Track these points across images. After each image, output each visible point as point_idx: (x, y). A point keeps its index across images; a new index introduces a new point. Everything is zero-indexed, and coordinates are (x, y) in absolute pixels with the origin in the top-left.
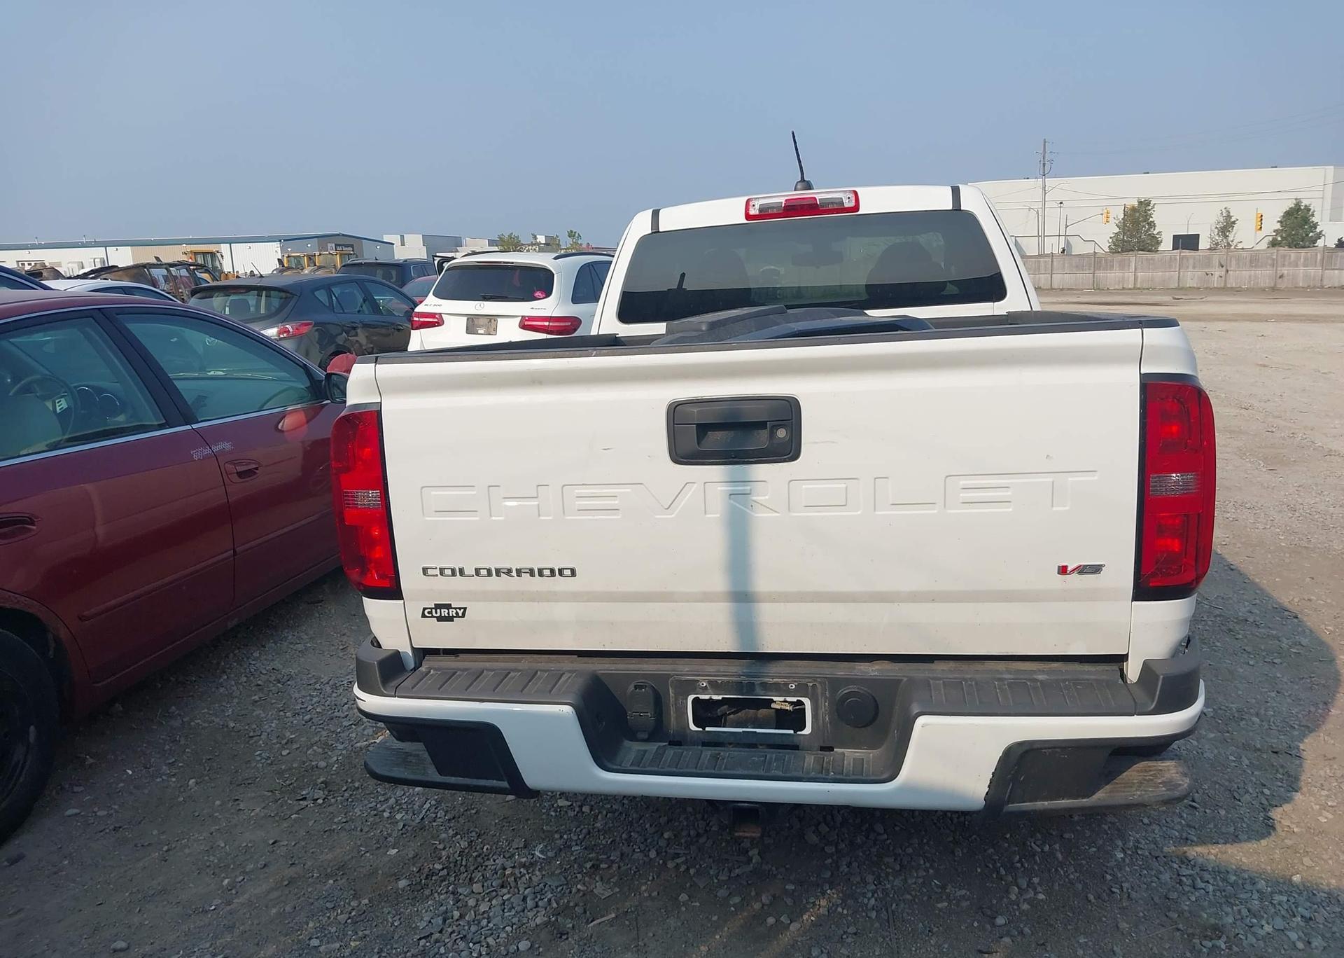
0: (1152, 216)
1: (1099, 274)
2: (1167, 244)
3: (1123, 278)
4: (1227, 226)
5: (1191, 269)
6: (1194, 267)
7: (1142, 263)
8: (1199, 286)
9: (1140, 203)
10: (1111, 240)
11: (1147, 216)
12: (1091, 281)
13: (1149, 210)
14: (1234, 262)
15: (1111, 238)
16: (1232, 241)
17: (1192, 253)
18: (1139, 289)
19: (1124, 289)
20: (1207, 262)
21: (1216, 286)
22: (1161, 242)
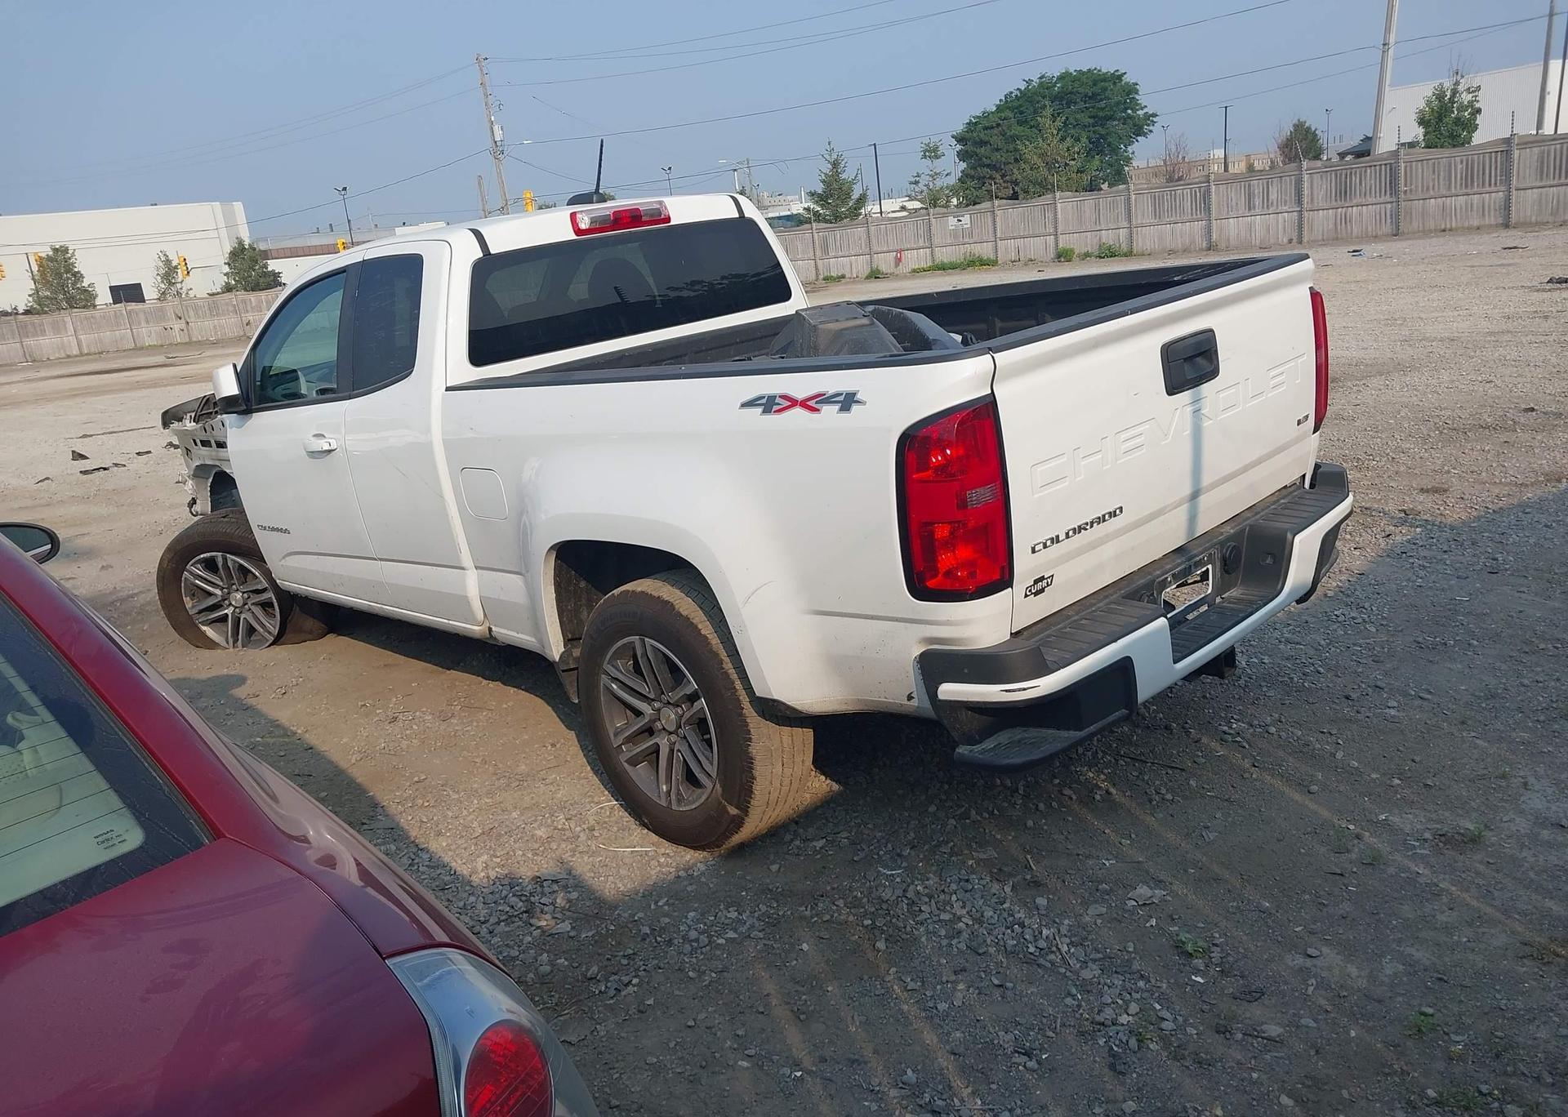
0: (76, 265)
1: (30, 342)
2: (104, 297)
3: (63, 343)
4: (169, 273)
5: (143, 324)
6: (148, 322)
7: (81, 323)
8: (160, 343)
9: (56, 250)
10: (31, 299)
11: (69, 268)
12: (21, 353)
13: (70, 259)
14: (192, 313)
15: (30, 296)
16: (181, 289)
17: (140, 306)
18: (87, 354)
19: (69, 357)
20: (159, 315)
21: (179, 341)
22: (97, 296)
